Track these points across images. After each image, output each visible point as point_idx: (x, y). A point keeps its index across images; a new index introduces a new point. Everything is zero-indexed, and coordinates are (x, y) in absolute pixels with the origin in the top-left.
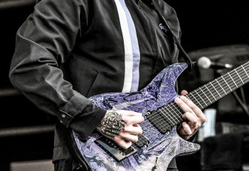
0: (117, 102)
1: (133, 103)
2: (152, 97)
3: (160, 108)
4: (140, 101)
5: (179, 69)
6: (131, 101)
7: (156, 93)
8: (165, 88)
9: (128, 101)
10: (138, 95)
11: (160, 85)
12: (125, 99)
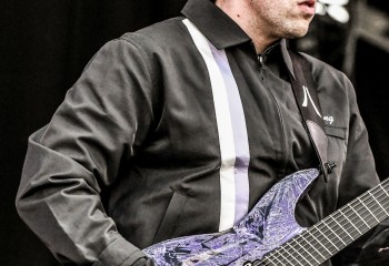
0: (189, 252)
1: (218, 251)
2: (253, 236)
3: (268, 254)
4: (231, 246)
5: (302, 180)
6: (215, 248)
7: (261, 229)
8: (277, 218)
9: (209, 248)
10: (229, 235)
11: (267, 214)
12: (204, 246)
